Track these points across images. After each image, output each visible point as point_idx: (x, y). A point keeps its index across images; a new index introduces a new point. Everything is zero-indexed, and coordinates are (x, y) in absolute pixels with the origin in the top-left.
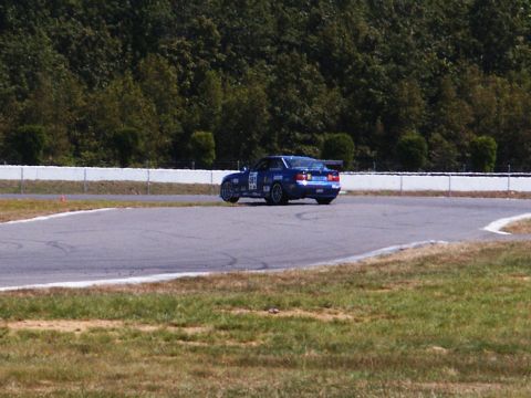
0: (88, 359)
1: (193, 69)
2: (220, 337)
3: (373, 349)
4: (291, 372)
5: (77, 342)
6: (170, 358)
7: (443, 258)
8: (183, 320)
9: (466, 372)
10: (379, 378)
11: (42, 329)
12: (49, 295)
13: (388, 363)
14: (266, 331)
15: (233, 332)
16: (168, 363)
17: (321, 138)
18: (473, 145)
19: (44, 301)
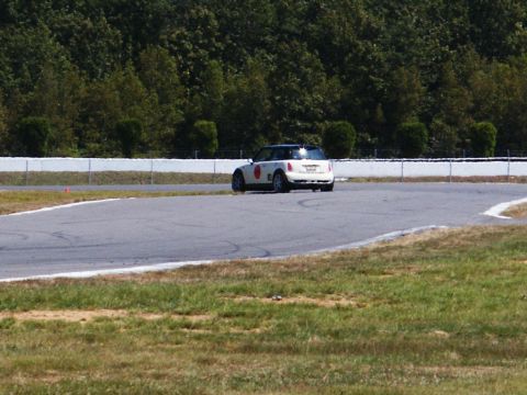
0: (93, 348)
1: (193, 59)
2: (223, 324)
3: (375, 334)
4: (295, 359)
5: (82, 332)
6: (174, 347)
7: (445, 243)
8: (187, 308)
9: (468, 356)
10: (382, 363)
11: (47, 319)
12: (54, 285)
13: (389, 348)
14: (269, 318)
15: (237, 319)
16: (173, 351)
17: (322, 126)
18: (473, 130)
19: (50, 292)
